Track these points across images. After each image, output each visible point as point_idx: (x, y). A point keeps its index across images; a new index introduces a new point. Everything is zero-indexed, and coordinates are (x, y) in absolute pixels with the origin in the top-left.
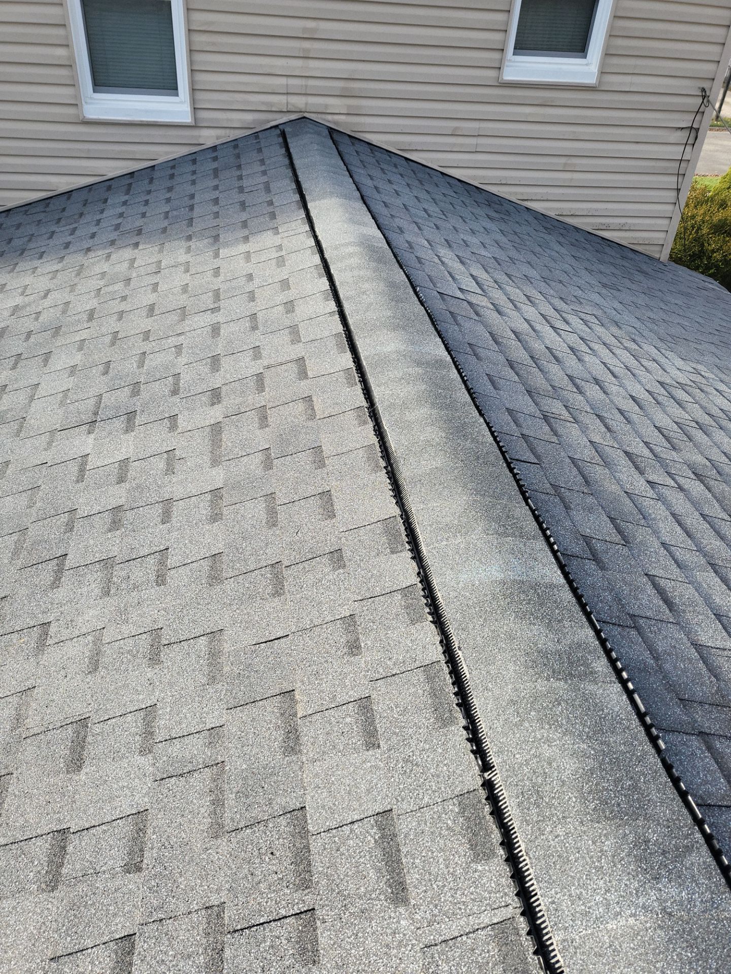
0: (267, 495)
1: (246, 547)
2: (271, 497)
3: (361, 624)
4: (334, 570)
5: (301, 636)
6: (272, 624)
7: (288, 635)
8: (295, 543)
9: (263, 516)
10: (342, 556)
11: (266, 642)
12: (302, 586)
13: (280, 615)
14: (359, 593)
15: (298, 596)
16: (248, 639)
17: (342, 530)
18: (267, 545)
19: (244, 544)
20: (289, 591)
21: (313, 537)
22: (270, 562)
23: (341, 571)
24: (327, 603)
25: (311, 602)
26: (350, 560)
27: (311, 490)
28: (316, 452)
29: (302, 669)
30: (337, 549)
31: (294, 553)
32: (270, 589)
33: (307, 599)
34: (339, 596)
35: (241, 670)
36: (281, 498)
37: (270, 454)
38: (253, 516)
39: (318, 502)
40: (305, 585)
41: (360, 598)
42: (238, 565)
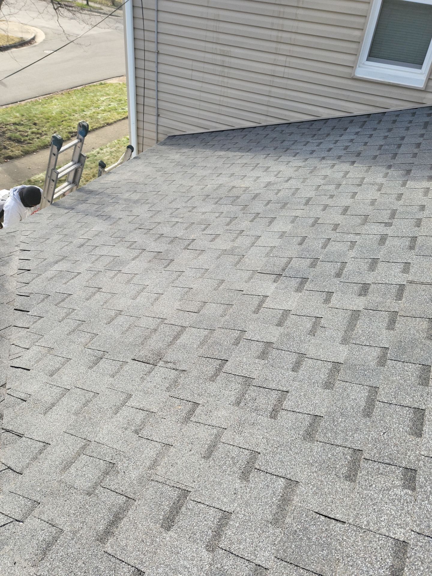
0: (372, 387)
1: (341, 422)
2: (374, 390)
3: (410, 557)
4: (404, 487)
5: (355, 531)
6: (335, 503)
7: (345, 522)
8: (379, 441)
9: (363, 404)
10: (414, 477)
11: (326, 516)
12: (372, 485)
13: (345, 499)
14: (419, 525)
15: (365, 492)
16: (314, 504)
17: (423, 453)
18: (357, 429)
19: (340, 419)
20: (359, 483)
21: (396, 445)
22: (353, 446)
23: (410, 492)
24: (387, 514)
25: (374, 504)
26: (421, 487)
27: (408, 401)
28: (424, 369)
29: (345, 564)
30: (413, 468)
31: (375, 451)
32: (344, 470)
33: (371, 500)
34: (400, 516)
35: (298, 528)
36: (382, 396)
37: (387, 354)
38: (355, 399)
39: (411, 414)
40: (374, 486)
41: (418, 531)
42: (330, 434)
